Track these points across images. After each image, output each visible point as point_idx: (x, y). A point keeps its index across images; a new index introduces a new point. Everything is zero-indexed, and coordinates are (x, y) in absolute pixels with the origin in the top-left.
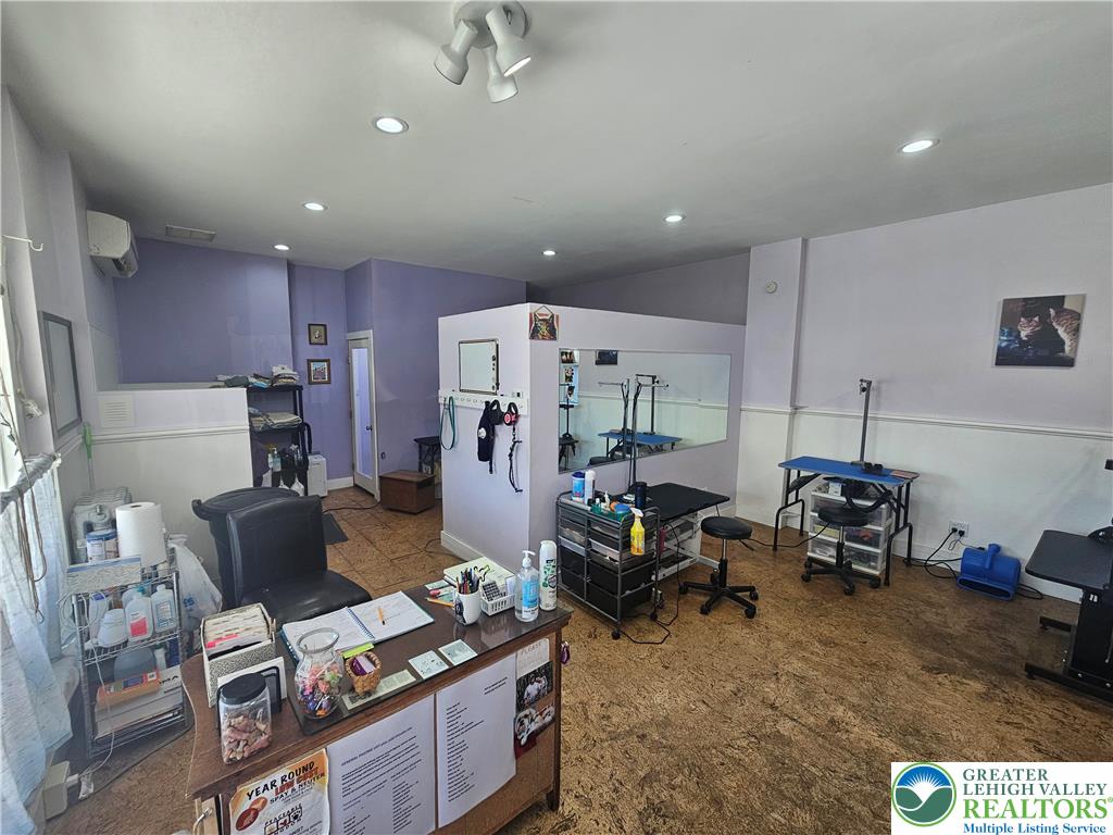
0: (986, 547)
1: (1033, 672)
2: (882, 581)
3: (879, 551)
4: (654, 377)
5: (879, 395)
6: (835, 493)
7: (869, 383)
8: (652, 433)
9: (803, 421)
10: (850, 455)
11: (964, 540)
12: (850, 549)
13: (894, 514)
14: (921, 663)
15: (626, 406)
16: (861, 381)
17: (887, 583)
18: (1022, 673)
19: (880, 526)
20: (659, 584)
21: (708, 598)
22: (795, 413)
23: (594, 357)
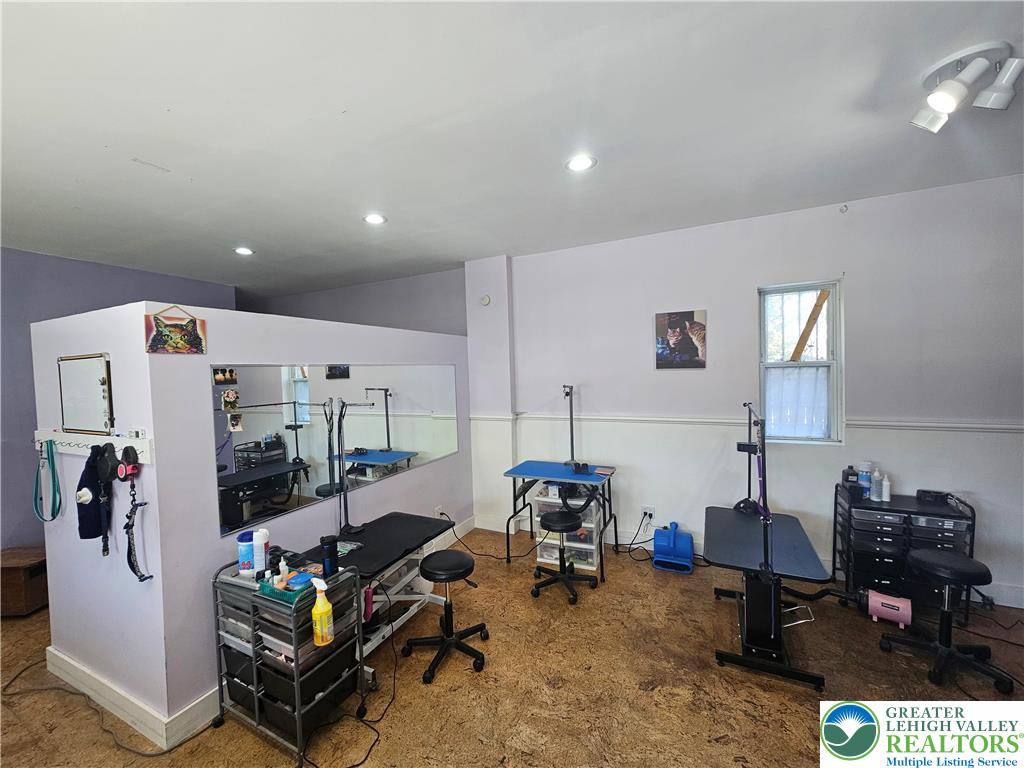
0: (668, 525)
1: (723, 658)
2: (599, 578)
3: (593, 547)
4: (386, 390)
5: (579, 398)
6: (554, 497)
7: (571, 388)
8: (389, 449)
9: (524, 425)
10: (564, 457)
11: (654, 521)
12: (571, 549)
13: (602, 510)
14: (638, 678)
15: (331, 431)
16: (564, 386)
17: (603, 580)
18: (713, 660)
19: (592, 522)
20: (368, 660)
21: (435, 654)
22: (517, 419)
23: (324, 372)
